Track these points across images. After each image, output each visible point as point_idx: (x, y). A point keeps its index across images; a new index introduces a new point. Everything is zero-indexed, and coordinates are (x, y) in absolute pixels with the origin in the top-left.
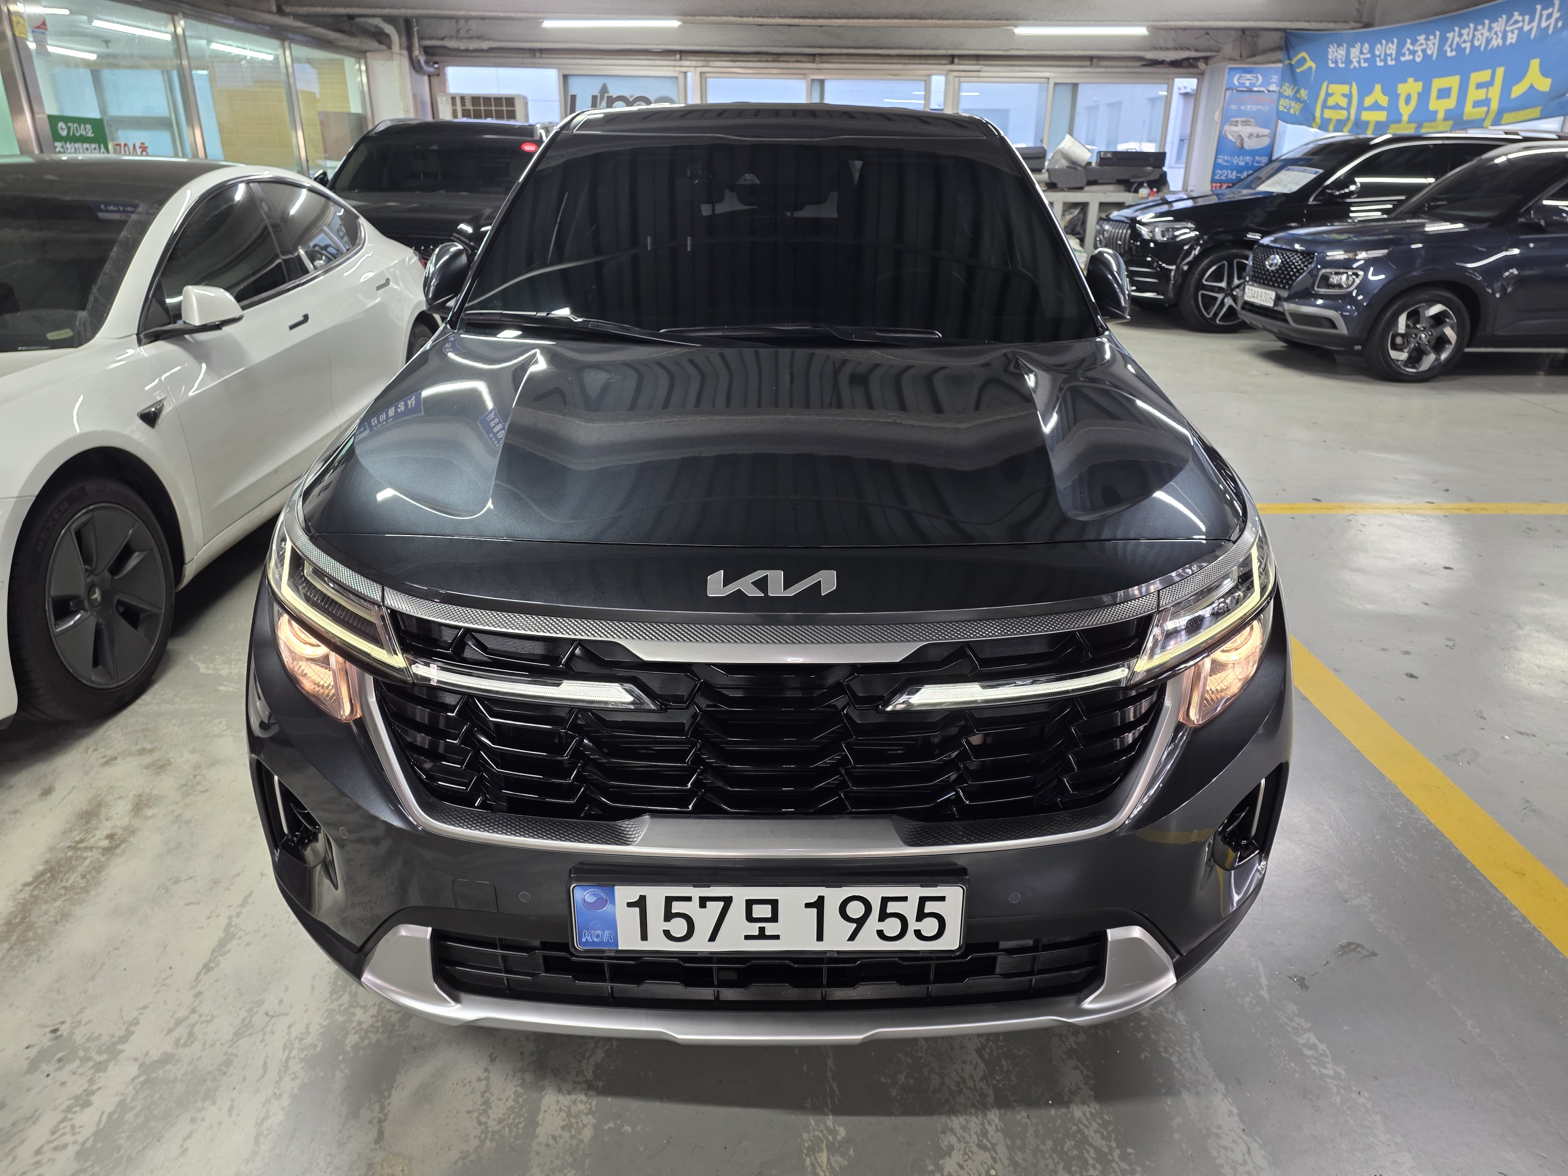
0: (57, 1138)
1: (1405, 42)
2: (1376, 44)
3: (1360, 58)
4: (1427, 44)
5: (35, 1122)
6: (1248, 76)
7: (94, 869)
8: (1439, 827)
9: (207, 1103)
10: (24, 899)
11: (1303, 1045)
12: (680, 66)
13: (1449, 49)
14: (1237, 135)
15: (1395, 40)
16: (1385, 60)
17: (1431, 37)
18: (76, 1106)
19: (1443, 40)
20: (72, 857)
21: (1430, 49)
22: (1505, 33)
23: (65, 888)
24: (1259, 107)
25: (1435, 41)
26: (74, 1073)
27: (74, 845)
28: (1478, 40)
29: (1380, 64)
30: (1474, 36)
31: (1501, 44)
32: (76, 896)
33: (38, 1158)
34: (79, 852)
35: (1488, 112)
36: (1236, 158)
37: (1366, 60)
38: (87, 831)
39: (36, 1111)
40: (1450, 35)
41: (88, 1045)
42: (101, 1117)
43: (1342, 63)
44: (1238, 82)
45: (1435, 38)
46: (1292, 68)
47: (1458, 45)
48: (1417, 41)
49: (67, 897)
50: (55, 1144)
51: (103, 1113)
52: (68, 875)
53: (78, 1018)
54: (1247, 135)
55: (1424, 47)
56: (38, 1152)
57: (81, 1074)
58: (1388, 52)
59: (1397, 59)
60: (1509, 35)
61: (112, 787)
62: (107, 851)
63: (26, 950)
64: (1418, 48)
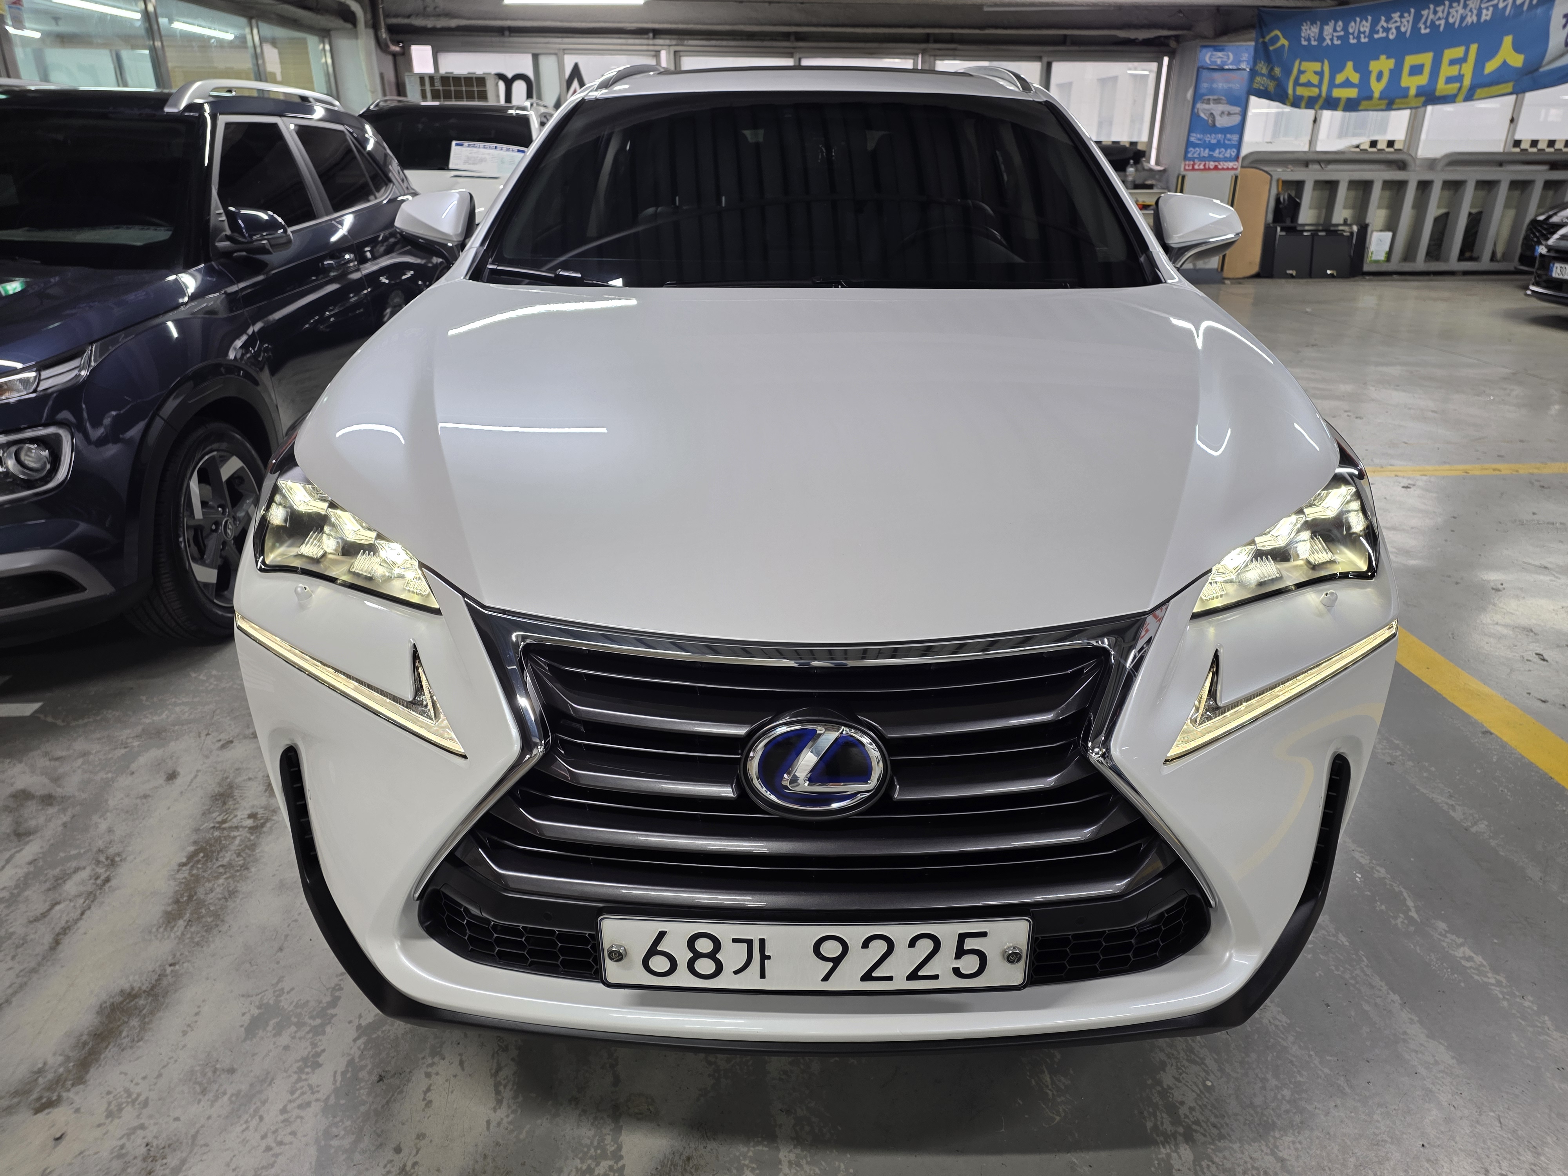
0: (298, 1098)
1: (1380, 20)
2: (1350, 22)
3: (1333, 36)
4: (1401, 22)
5: (270, 1084)
6: (1220, 54)
7: (246, 847)
8: (1532, 760)
9: (436, 1059)
10: (185, 878)
11: (1461, 958)
12: (654, 45)
13: (1423, 27)
14: (1209, 112)
15: (1370, 18)
16: (1358, 38)
17: (1406, 15)
18: (306, 1066)
19: (1418, 18)
20: (220, 837)
21: (1404, 26)
22: (1480, 10)
23: (222, 866)
24: (1230, 85)
25: (1409, 18)
26: (294, 1038)
27: (217, 825)
28: (1453, 17)
29: (1353, 41)
30: (1449, 13)
31: (1475, 21)
32: (238, 874)
33: (286, 1116)
34: (226, 833)
35: (1460, 89)
36: (1208, 136)
37: (1339, 38)
38: (227, 812)
39: (268, 1073)
40: (1425, 12)
41: (299, 1010)
42: (335, 1077)
43: (1315, 40)
44: (1210, 61)
45: (1409, 16)
46: (1265, 45)
47: (1433, 22)
48: (1392, 18)
49: (228, 875)
50: (299, 1102)
51: (335, 1073)
52: (221, 854)
53: (279, 986)
54: (1219, 113)
55: (1398, 24)
56: (284, 1111)
57: (300, 1038)
58: (1362, 30)
59: (1370, 36)
60: (1484, 12)
61: (237, 769)
62: (253, 829)
63: (204, 927)
64: (1392, 26)
